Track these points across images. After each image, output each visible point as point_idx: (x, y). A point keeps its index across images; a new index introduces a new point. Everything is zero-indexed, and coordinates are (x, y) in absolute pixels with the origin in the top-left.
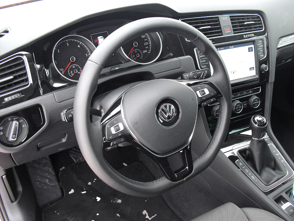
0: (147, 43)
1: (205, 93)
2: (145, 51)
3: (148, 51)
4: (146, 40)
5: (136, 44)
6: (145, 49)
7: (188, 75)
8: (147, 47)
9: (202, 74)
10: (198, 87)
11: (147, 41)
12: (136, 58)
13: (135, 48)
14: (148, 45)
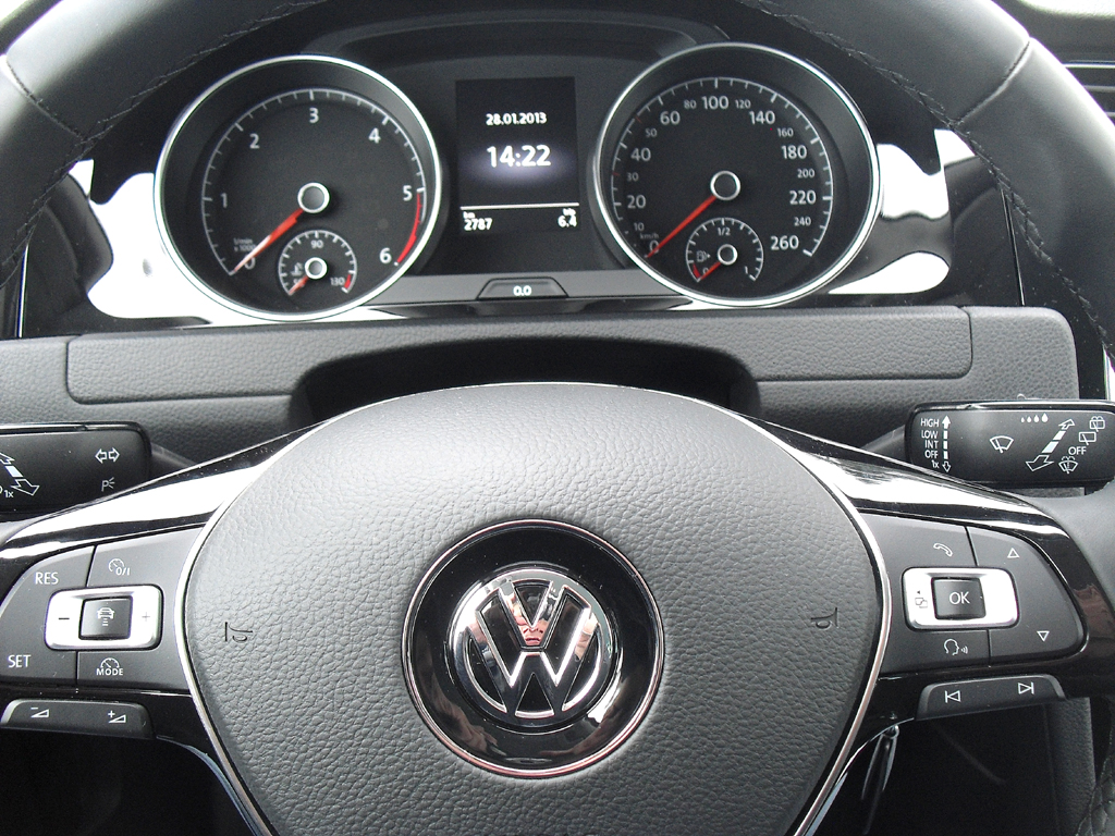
0: (807, 197)
1: (975, 607)
2: (782, 243)
3: (806, 242)
4: (803, 173)
5: (725, 186)
6: (789, 230)
7: (946, 422)
8: (805, 221)
9: (1059, 436)
10: (942, 537)
11: (816, 184)
12: (713, 268)
13: (717, 208)
14: (815, 211)
